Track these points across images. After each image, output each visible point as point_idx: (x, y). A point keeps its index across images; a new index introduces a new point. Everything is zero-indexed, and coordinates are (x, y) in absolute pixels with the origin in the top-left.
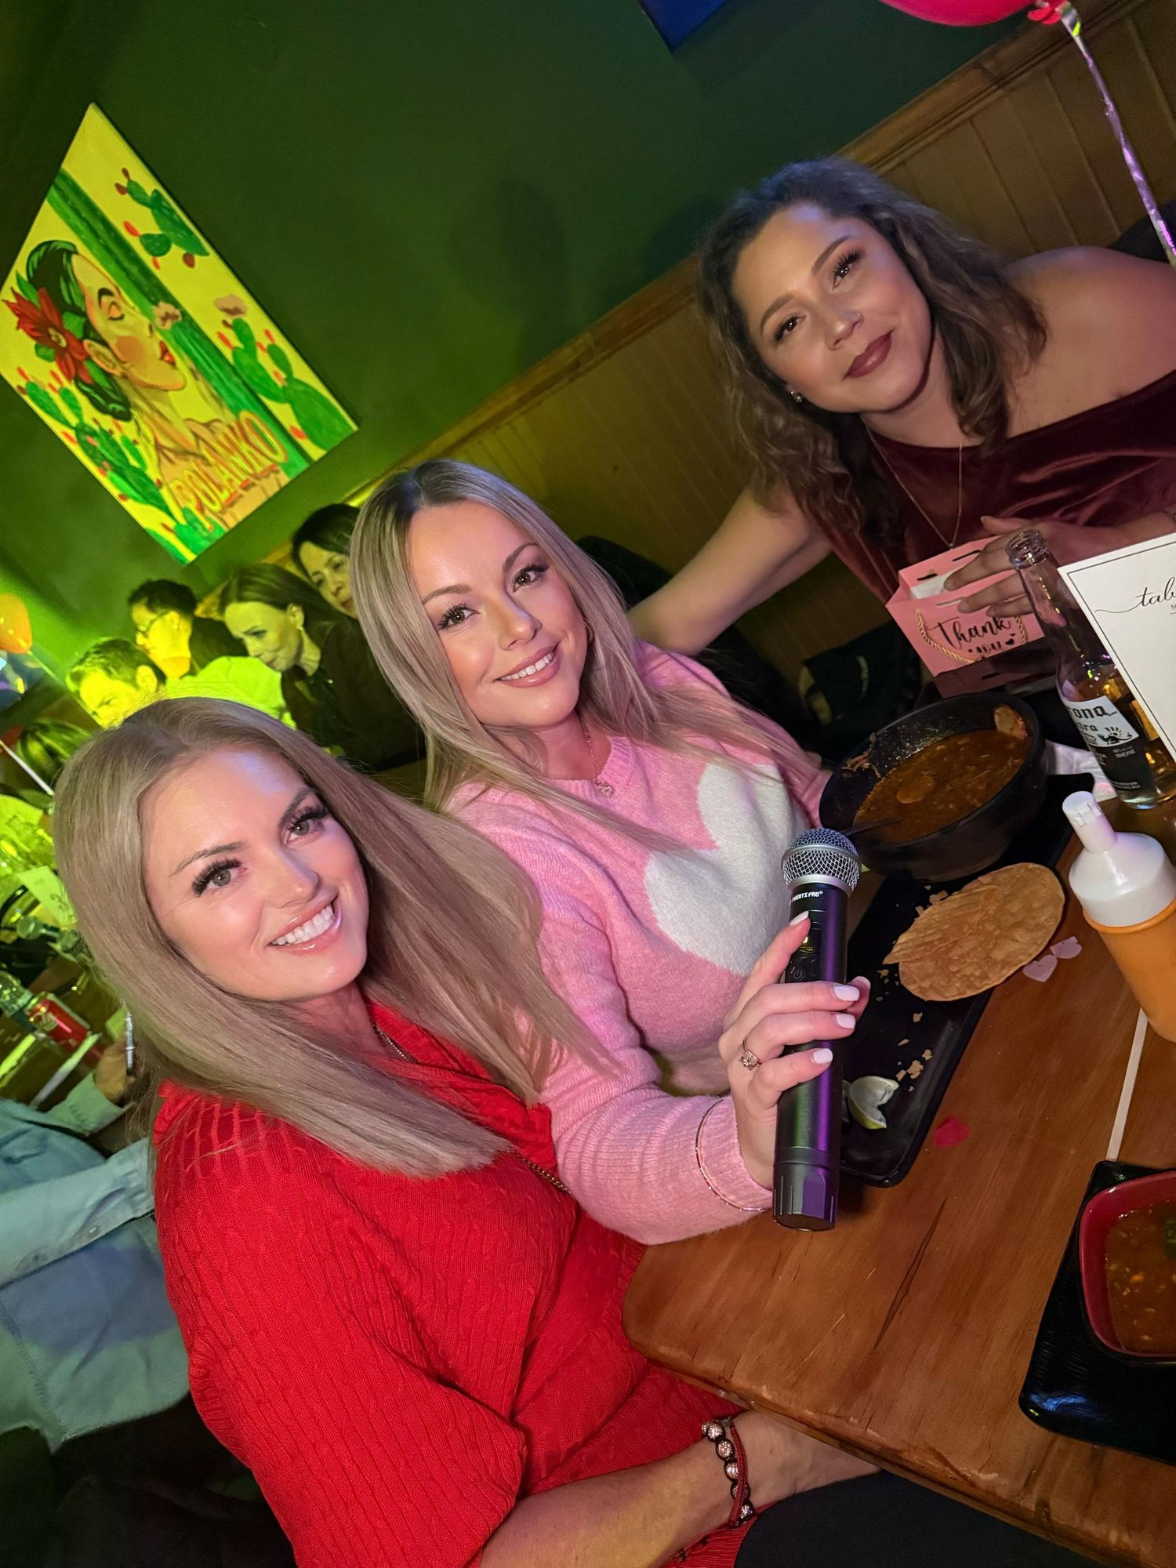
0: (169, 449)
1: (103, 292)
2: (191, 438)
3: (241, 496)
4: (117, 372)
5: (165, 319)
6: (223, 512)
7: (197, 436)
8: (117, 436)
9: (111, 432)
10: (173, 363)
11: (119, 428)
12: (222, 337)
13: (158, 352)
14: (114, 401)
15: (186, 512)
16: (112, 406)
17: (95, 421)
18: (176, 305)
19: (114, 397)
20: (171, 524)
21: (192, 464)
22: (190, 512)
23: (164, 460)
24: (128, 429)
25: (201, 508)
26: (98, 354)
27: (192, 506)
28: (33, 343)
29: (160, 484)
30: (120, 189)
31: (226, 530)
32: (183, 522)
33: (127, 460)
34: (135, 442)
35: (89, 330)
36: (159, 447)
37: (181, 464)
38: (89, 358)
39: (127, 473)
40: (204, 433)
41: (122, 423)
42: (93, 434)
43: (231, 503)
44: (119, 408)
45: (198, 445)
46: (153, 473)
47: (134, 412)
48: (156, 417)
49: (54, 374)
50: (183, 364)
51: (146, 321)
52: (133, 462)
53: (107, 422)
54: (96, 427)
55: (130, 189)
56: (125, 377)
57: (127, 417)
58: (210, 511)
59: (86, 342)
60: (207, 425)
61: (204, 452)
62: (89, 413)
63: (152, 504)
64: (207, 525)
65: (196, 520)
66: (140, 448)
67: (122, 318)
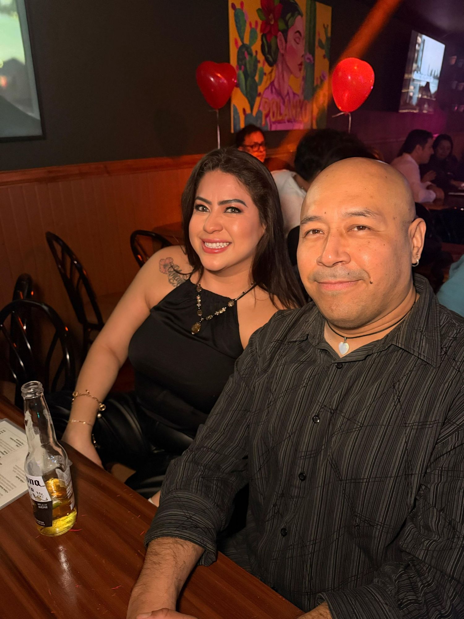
0: (275, 88)
1: (298, 32)
2: (286, 92)
3: (285, 123)
4: (282, 51)
5: (309, 59)
6: (274, 123)
7: (288, 93)
8: (260, 66)
9: (259, 62)
10: (300, 70)
11: (264, 65)
12: (317, 79)
13: (299, 63)
14: (271, 55)
15: (259, 112)
16: (269, 56)
17: (256, 52)
18: (314, 60)
19: (273, 54)
20: (248, 111)
21: (278, 99)
22: (261, 113)
23: (270, 88)
24: (267, 69)
25: (267, 116)
26: (281, 40)
27: (264, 113)
28: (260, 7)
29: (259, 95)
30: (324, 25)
31: (269, 129)
32: (254, 114)
33: (255, 75)
34: (265, 74)
35: (285, 32)
36: (272, 84)
37: (275, 96)
38: (276, 37)
39: (249, 79)
40: (291, 95)
41: (266, 64)
42: (251, 54)
43: (279, 122)
44: (271, 59)
45: (286, 96)
46: (261, 89)
47: (275, 66)
48: (281, 76)
49: (257, 23)
50: (302, 73)
51: (303, 53)
52: (257, 78)
53: (261, 57)
54: (254, 54)
55: (325, 28)
56: (283, 55)
57: (271, 65)
58: (270, 120)
59: (280, 33)
60: (294, 94)
61: (286, 100)
62: (256, 47)
63: (247, 98)
64: (263, 123)
65: (261, 118)
66: (265, 78)
67: (298, 43)
